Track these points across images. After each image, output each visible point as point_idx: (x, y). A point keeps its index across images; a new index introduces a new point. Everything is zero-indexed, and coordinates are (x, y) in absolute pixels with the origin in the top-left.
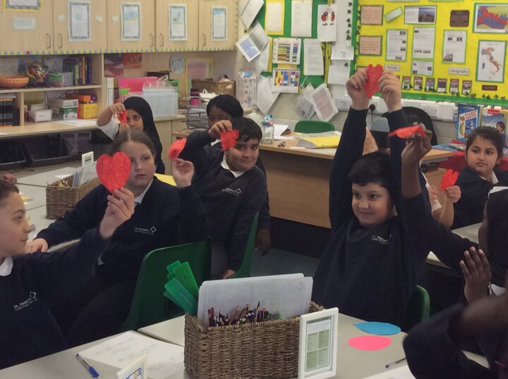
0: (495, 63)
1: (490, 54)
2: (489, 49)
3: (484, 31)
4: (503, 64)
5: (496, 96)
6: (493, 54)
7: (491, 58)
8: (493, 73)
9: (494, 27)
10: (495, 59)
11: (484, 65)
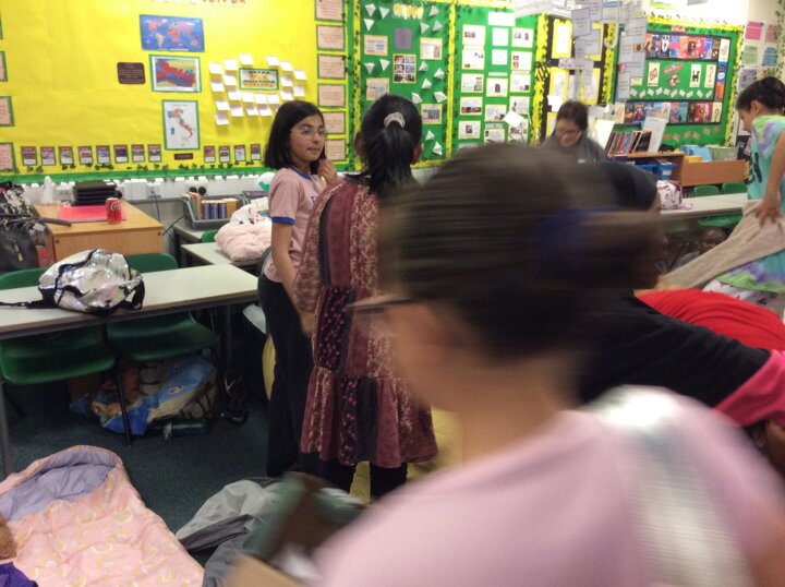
0: (186, 127)
1: (179, 117)
2: (177, 111)
3: (168, 89)
4: (196, 127)
5: (195, 166)
6: (183, 116)
7: (182, 122)
8: (186, 139)
9: (180, 85)
10: (186, 122)
11: (173, 130)
